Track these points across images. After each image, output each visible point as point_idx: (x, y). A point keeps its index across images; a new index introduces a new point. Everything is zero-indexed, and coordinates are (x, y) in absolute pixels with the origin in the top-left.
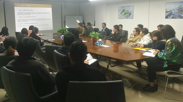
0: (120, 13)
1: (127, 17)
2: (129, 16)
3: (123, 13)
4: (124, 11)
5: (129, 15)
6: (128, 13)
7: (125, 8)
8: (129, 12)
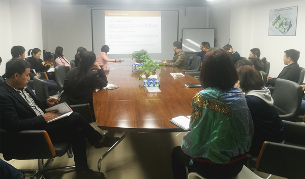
0: (271, 23)
1: (284, 33)
2: (288, 30)
3: (277, 25)
4: (279, 18)
5: (287, 26)
6: (286, 24)
7: (281, 13)
8: (289, 21)
